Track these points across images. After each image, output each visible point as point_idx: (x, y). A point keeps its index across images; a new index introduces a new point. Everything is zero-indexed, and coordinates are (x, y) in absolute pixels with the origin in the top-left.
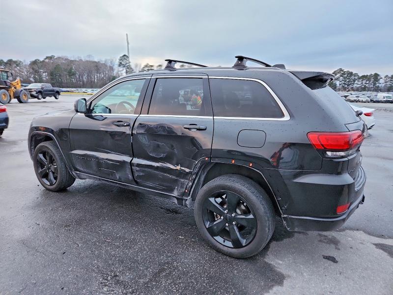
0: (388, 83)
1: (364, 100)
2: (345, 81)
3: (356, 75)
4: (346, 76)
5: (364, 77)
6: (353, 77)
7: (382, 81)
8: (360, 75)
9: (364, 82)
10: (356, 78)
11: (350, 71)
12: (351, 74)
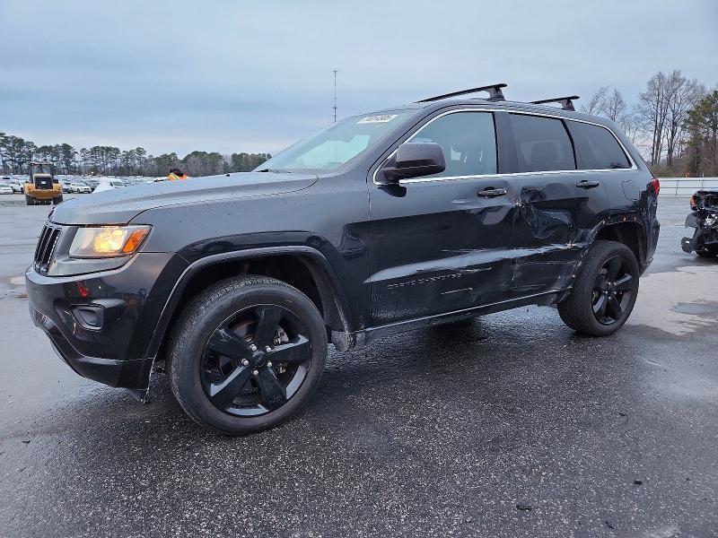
0: (89, 162)
1: (82, 188)
2: (12, 155)
3: (30, 145)
4: (11, 145)
5: (46, 150)
6: (25, 148)
7: (78, 157)
8: (39, 146)
9: (48, 158)
10: (32, 150)
11: (18, 136)
12: (20, 142)
